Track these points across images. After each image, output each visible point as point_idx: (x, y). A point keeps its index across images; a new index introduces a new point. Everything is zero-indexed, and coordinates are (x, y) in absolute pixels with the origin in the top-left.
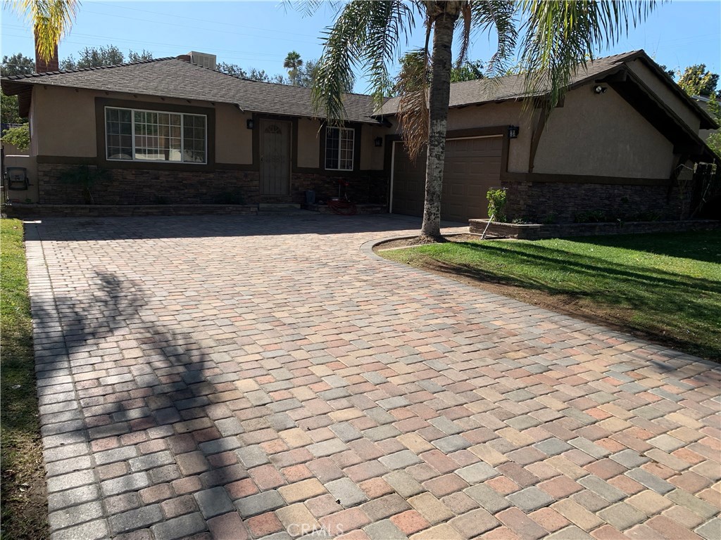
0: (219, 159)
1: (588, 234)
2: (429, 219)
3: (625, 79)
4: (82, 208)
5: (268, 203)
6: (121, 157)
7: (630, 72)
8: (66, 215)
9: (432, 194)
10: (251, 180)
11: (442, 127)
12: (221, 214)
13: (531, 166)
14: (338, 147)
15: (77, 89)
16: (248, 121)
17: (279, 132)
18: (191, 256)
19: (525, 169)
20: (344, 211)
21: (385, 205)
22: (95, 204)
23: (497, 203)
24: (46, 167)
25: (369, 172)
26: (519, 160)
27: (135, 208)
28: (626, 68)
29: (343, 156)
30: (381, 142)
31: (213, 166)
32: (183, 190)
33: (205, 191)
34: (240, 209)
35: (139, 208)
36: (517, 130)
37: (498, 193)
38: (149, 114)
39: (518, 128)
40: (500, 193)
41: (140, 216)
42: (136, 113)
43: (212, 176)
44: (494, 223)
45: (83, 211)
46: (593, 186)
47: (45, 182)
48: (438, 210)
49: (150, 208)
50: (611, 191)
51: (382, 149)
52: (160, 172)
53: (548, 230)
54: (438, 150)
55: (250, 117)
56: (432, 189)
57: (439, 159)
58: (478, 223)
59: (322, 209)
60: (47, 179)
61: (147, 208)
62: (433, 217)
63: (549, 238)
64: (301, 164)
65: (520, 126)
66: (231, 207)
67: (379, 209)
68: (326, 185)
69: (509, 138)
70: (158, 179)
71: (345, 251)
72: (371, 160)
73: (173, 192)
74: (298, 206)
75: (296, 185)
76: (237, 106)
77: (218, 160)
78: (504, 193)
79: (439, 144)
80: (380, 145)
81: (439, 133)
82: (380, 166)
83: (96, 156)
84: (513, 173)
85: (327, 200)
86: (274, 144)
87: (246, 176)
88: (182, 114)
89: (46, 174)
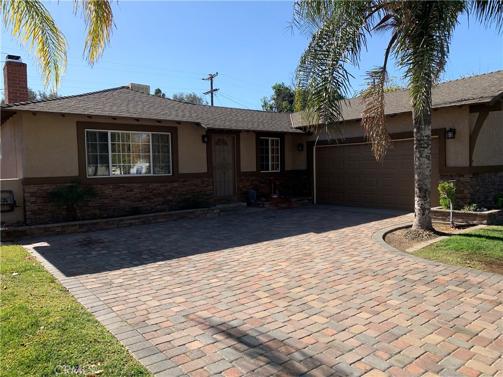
0: (182, 170)
2: (423, 214)
4: (73, 226)
6: (101, 171)
8: (57, 234)
9: (424, 191)
10: (207, 186)
11: (428, 131)
12: (191, 218)
13: (471, 161)
14: (268, 154)
15: (63, 115)
16: (203, 137)
17: (226, 144)
19: (467, 164)
21: (311, 198)
22: (83, 220)
23: (449, 193)
24: (33, 189)
25: (292, 172)
26: (457, 155)
27: (119, 221)
29: (273, 161)
30: (303, 147)
31: (177, 177)
32: (153, 199)
33: (171, 198)
34: (206, 212)
35: (122, 220)
36: (453, 131)
37: (447, 185)
38: (123, 135)
39: (455, 130)
41: (125, 227)
42: (112, 134)
43: (176, 184)
45: (73, 228)
49: (134, 219)
51: (305, 153)
52: (134, 185)
54: (427, 152)
55: (205, 132)
56: (425, 187)
59: (267, 205)
60: (33, 199)
61: (130, 219)
64: (243, 169)
65: (457, 128)
66: (199, 211)
67: (307, 201)
68: (262, 185)
69: (445, 139)
70: (132, 191)
73: (145, 201)
74: (245, 204)
75: (241, 186)
76: (198, 124)
77: (181, 171)
78: (452, 185)
79: (428, 145)
81: (427, 136)
83: (78, 175)
84: (453, 168)
85: (268, 197)
86: (223, 154)
87: (203, 183)
88: (150, 133)
89: (33, 194)
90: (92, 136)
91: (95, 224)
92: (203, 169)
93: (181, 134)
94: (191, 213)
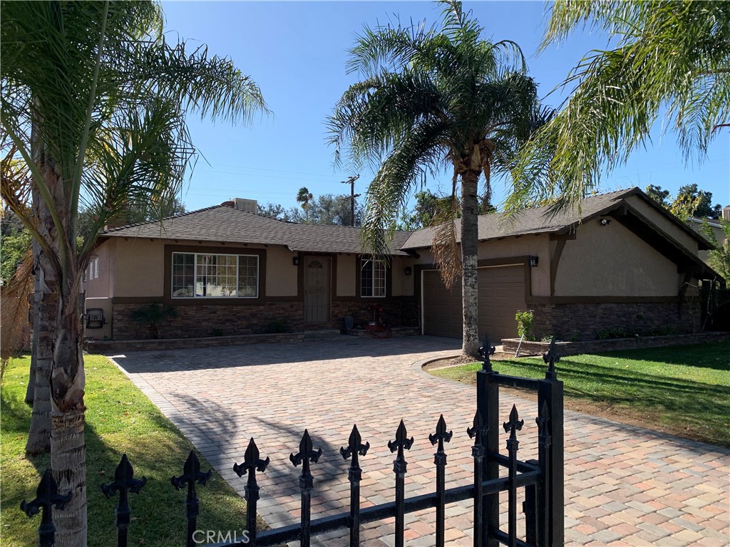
0: (270, 292)
1: (610, 349)
2: (468, 341)
3: (626, 213)
4: (152, 343)
5: (311, 330)
6: (184, 295)
7: (629, 206)
8: (138, 349)
9: (469, 318)
10: (296, 310)
11: (473, 261)
12: (272, 343)
13: (553, 290)
14: (372, 277)
15: (152, 239)
16: (294, 259)
17: (321, 267)
18: (273, 382)
19: (548, 293)
20: (381, 334)
21: (417, 328)
22: (162, 338)
23: (526, 323)
24: (121, 307)
25: (401, 298)
26: (541, 284)
27: (198, 341)
28: (626, 204)
29: (376, 285)
30: (410, 271)
31: (263, 299)
33: (256, 322)
34: (289, 337)
35: (200, 341)
36: (536, 259)
37: (525, 315)
38: (215, 257)
39: (537, 257)
40: (527, 315)
41: (202, 347)
42: (198, 256)
43: (262, 308)
44: (525, 342)
45: (152, 345)
46: (609, 305)
47: (119, 321)
48: (476, 332)
49: (211, 340)
50: (626, 310)
51: (412, 277)
52: (217, 307)
53: (574, 347)
54: (471, 280)
55: (296, 255)
56: (469, 314)
57: (473, 288)
58: (510, 342)
59: (361, 333)
60: (120, 317)
61: (208, 340)
62: (472, 338)
63: (577, 354)
64: (339, 294)
65: (539, 256)
66: (281, 335)
67: (412, 331)
68: (362, 312)
69: (530, 267)
70: (215, 313)
71: (399, 371)
72: (401, 287)
73: (228, 324)
74: (338, 332)
75: (336, 311)
76: (286, 247)
77: (268, 294)
78: (531, 315)
79: (472, 275)
80: (410, 274)
81: (471, 266)
82: (411, 293)
83: (163, 295)
84: (537, 297)
85: (364, 325)
86: (316, 277)
87: (292, 306)
88: (237, 256)
89: (120, 313)
90: (179, 258)
91: (173, 342)
92: (294, 292)
93: (270, 256)
94: (272, 337)
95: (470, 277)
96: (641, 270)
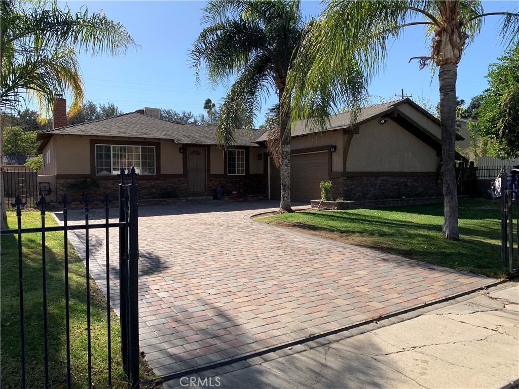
1: (382, 206)
2: (284, 200)
3: (396, 116)
5: (193, 196)
6: (104, 173)
7: (399, 111)
8: (73, 209)
9: (285, 186)
10: (183, 183)
11: (288, 149)
12: (164, 205)
13: (345, 168)
14: (235, 161)
15: (80, 136)
16: (180, 149)
17: (199, 154)
19: (341, 169)
20: (240, 199)
21: (265, 195)
23: (326, 190)
24: (62, 181)
25: (256, 175)
26: (337, 166)
28: (397, 110)
29: (239, 166)
30: (261, 157)
31: (159, 176)
32: (140, 191)
33: (154, 191)
34: (176, 201)
36: (335, 148)
37: (326, 184)
38: (121, 148)
39: (336, 146)
40: (328, 184)
42: (113, 147)
43: (158, 182)
44: (324, 201)
46: (386, 178)
47: (62, 190)
48: (289, 195)
50: (398, 180)
51: (262, 161)
53: (355, 204)
54: (286, 161)
55: (181, 146)
56: (284, 183)
57: (287, 166)
58: (316, 202)
59: (226, 198)
60: (61, 188)
62: (286, 199)
63: (355, 209)
64: (212, 172)
65: (337, 145)
66: (170, 200)
67: (262, 197)
68: (229, 184)
69: (331, 153)
72: (256, 168)
74: (212, 198)
75: (210, 184)
76: (173, 140)
77: (162, 173)
78: (330, 184)
79: (287, 158)
80: (261, 159)
81: (285, 152)
82: (262, 172)
83: (89, 173)
84: (335, 172)
85: (229, 193)
86: (196, 161)
87: (179, 181)
88: (140, 147)
89: (61, 185)
90: (99, 148)
91: (97, 204)
92: (180, 171)
93: (163, 147)
94: (164, 201)
95: (285, 159)
96: (410, 154)
